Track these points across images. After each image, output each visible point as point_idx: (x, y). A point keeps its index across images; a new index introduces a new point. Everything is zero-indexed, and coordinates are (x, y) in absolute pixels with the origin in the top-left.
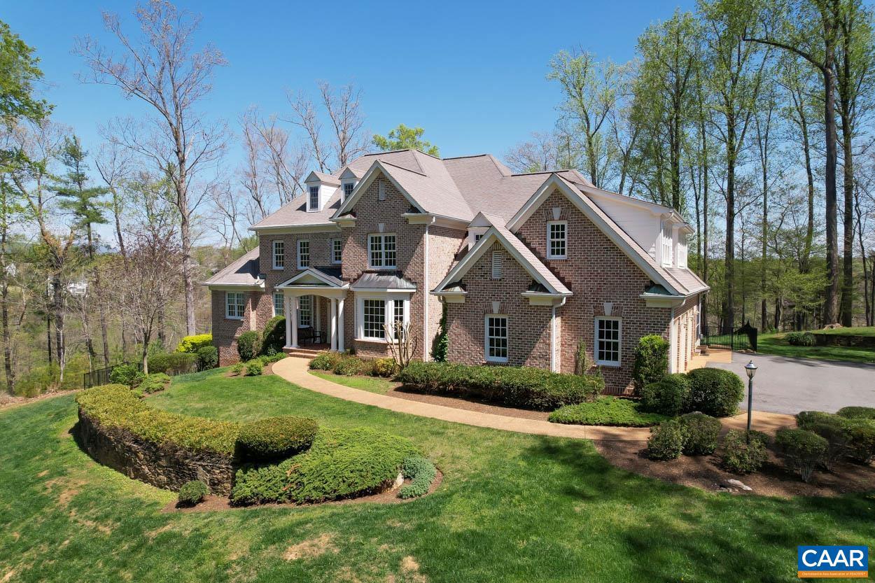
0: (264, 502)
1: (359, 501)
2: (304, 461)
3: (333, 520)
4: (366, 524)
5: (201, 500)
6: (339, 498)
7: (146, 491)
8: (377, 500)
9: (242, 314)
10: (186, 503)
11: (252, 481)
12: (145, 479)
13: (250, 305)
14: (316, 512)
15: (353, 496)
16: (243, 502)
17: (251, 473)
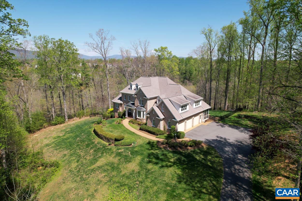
0: (118, 145)
1: (128, 146)
2: (122, 141)
3: (124, 148)
4: (127, 149)
5: (111, 144)
6: (126, 146)
7: (105, 143)
8: (130, 146)
9: (119, 108)
10: (109, 145)
11: (117, 143)
12: (105, 141)
13: (120, 106)
14: (123, 147)
15: (127, 145)
16: (115, 145)
17: (116, 142)
